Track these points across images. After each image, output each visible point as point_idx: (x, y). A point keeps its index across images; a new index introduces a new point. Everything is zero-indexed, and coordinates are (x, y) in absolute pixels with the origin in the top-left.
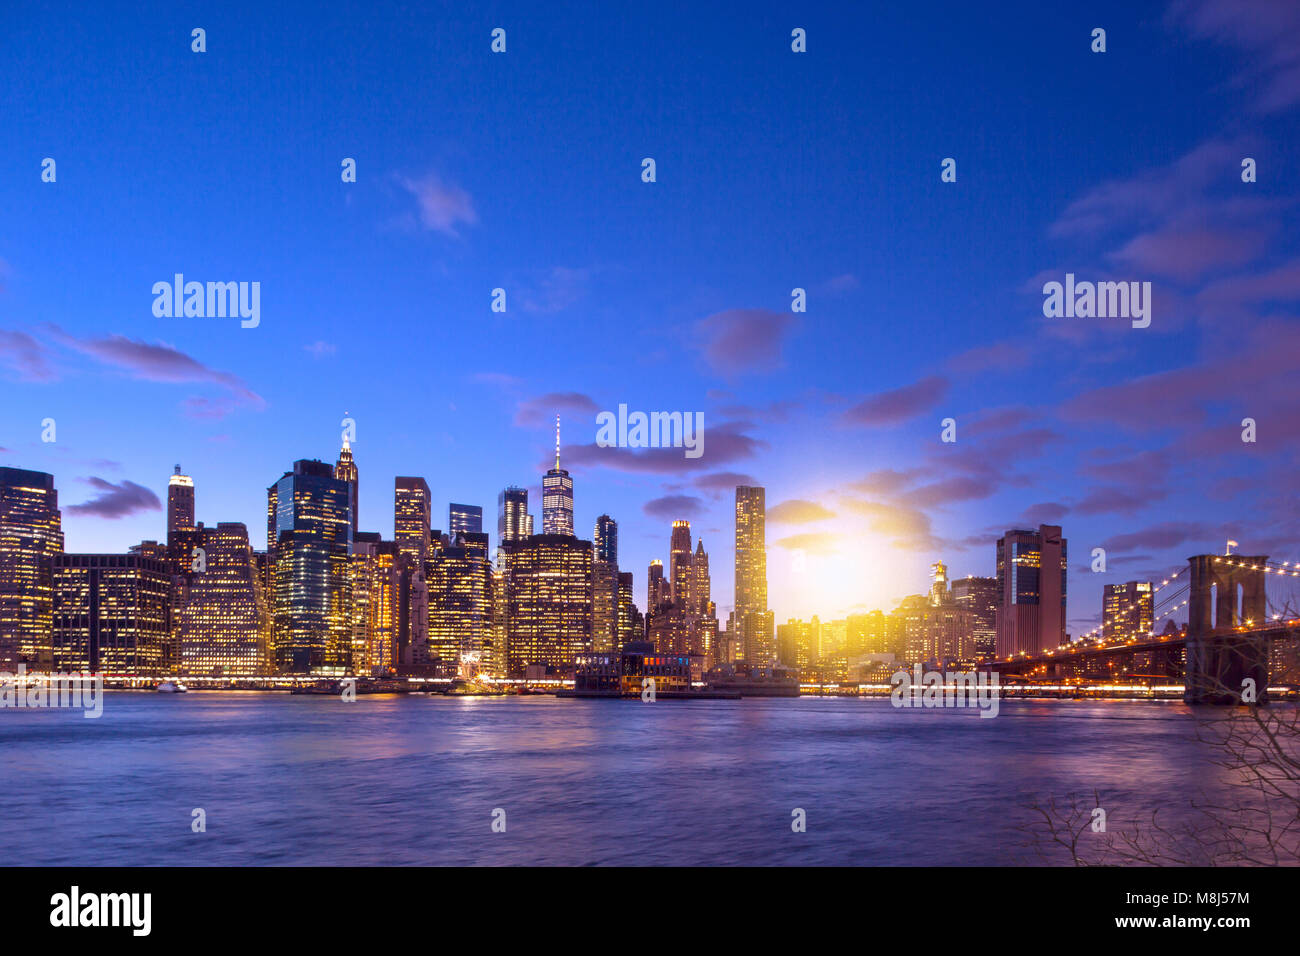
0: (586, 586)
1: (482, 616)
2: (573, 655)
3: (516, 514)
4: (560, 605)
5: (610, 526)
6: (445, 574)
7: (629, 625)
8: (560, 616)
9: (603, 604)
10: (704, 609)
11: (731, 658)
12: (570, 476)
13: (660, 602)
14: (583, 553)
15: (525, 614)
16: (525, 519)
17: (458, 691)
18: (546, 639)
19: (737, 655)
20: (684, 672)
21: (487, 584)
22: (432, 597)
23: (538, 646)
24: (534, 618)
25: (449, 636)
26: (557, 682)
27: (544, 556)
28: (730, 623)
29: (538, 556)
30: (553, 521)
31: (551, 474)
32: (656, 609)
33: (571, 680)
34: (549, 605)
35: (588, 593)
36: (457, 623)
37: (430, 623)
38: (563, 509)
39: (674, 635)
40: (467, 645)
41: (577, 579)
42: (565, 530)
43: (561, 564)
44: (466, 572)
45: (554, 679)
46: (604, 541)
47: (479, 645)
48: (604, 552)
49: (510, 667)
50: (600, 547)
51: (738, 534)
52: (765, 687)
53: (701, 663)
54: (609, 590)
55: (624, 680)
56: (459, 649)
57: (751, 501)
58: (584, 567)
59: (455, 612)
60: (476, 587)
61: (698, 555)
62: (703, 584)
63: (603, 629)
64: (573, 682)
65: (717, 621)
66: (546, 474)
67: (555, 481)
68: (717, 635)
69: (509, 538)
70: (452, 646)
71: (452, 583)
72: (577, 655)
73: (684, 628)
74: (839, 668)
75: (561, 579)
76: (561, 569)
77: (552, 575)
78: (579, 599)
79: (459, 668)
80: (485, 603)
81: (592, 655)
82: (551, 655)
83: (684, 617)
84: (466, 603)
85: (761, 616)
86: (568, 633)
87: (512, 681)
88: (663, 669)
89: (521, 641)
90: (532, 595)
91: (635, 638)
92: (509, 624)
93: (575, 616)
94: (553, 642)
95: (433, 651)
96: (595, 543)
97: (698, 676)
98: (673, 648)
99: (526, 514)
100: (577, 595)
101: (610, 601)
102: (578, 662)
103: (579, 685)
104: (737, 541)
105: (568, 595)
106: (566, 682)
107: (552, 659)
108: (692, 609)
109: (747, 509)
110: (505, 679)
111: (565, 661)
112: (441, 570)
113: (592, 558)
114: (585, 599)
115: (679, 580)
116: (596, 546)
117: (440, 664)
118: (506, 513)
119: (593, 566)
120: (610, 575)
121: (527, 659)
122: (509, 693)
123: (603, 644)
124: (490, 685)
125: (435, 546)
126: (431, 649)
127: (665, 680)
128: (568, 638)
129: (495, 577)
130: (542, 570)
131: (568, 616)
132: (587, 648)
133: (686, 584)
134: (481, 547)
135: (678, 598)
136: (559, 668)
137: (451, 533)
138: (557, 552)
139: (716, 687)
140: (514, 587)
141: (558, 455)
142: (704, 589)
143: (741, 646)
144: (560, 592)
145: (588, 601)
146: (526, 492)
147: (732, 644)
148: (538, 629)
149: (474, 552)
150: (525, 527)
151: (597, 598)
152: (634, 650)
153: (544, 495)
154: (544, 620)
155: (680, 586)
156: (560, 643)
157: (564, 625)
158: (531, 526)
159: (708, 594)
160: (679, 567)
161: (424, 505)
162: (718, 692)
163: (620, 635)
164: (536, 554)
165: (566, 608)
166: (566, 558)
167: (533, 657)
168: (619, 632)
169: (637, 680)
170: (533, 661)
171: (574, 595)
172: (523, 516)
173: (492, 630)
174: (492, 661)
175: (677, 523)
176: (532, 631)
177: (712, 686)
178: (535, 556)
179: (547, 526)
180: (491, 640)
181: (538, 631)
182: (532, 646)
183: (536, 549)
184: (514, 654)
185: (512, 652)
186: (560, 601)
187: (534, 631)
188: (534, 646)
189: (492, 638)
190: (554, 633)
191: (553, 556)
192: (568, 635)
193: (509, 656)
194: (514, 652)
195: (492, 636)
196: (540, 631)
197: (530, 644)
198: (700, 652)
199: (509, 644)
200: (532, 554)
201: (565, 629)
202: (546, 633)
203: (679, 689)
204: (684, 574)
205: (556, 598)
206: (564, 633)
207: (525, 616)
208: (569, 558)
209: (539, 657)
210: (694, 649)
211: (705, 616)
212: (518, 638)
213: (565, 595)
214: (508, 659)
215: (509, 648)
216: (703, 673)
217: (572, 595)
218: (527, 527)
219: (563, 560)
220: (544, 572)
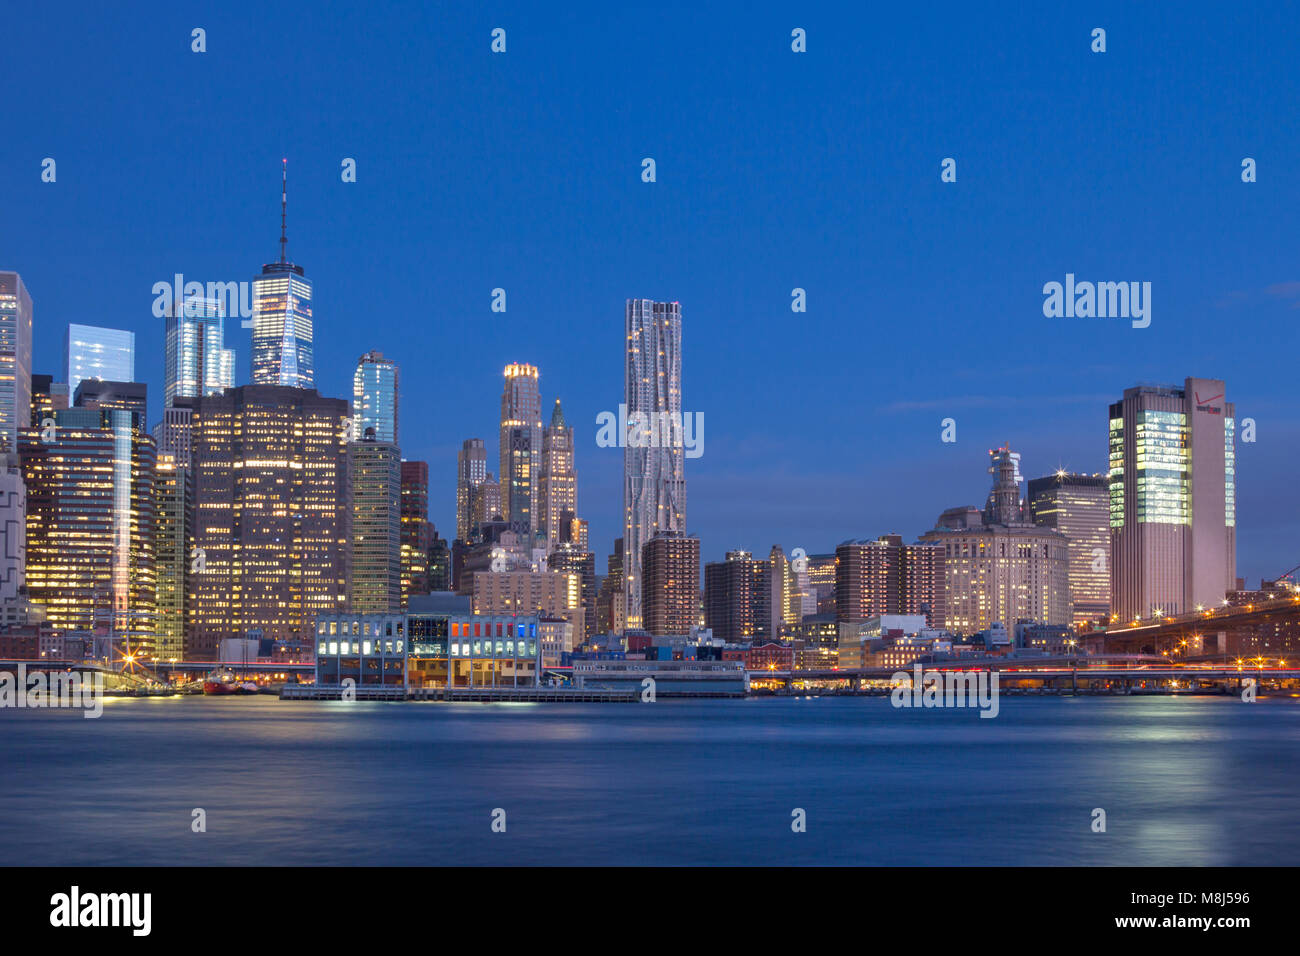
0: (337, 487)
3: (201, 348)
4: (286, 522)
5: (384, 372)
6: (61, 459)
7: (421, 562)
8: (288, 544)
9: (370, 520)
10: (566, 532)
11: (618, 625)
14: (334, 422)
15: (219, 539)
16: (218, 358)
18: (259, 588)
19: (630, 619)
23: (243, 601)
24: (236, 547)
25: (68, 580)
27: (256, 427)
28: (615, 559)
29: (244, 428)
30: (274, 361)
31: (270, 271)
32: (475, 531)
34: (266, 521)
36: (83, 556)
37: (28, 555)
38: (291, 339)
39: (508, 582)
41: (319, 474)
42: (297, 379)
43: (289, 444)
44: (102, 457)
46: (372, 402)
48: (374, 421)
50: (364, 412)
52: (683, 680)
53: (560, 636)
55: (412, 666)
57: (654, 329)
58: (333, 450)
59: (78, 535)
61: (554, 431)
62: (563, 485)
67: (278, 285)
69: (188, 393)
70: (73, 601)
71: (72, 478)
74: (823, 644)
75: (287, 473)
76: (289, 453)
77: (270, 464)
78: (322, 511)
82: (270, 619)
83: (527, 546)
85: (676, 547)
86: (303, 577)
89: (210, 592)
90: (232, 502)
92: (186, 559)
93: (316, 544)
94: (274, 593)
95: (35, 610)
96: (356, 404)
97: (554, 659)
99: (219, 346)
100: (319, 503)
102: (322, 631)
103: (324, 676)
105: (302, 503)
107: (271, 626)
108: (544, 532)
111: (296, 629)
113: (349, 433)
115: (518, 476)
116: (357, 410)
118: (181, 345)
119: (350, 449)
121: (224, 625)
122: (185, 691)
123: (370, 599)
126: (29, 605)
127: (491, 667)
128: (303, 585)
129: (159, 467)
130: (252, 456)
131: (303, 544)
132: (341, 605)
133: (531, 485)
134: (131, 409)
138: (284, 420)
142: (565, 495)
144: (286, 498)
147: (619, 599)
148: (243, 568)
150: (217, 372)
154: (257, 552)
155: (519, 488)
156: (287, 597)
157: (296, 561)
160: (517, 453)
163: (404, 582)
164: (239, 425)
165: (299, 528)
166: (298, 433)
167: (234, 622)
168: (403, 576)
169: (437, 665)
170: (234, 630)
171: (314, 503)
172: (214, 351)
173: (154, 569)
174: (153, 629)
175: (512, 370)
176: (231, 572)
177: (583, 678)
178: (238, 428)
179: (262, 371)
180: (151, 588)
181: (244, 572)
182: (231, 601)
183: (239, 413)
184: (197, 617)
185: (193, 613)
186: (288, 514)
187: (236, 572)
188: (236, 601)
189: (154, 585)
190: (275, 576)
191: (274, 427)
192: (303, 581)
193: (186, 620)
194: (197, 612)
195: (154, 581)
196: (247, 572)
197: (228, 597)
198: (558, 613)
199: (186, 597)
200: (232, 424)
201: (297, 569)
202: (259, 576)
203: (518, 683)
204: (527, 467)
205: (279, 509)
206: (296, 577)
207: (217, 543)
208: (304, 433)
209: (246, 622)
210: (546, 608)
211: (568, 545)
212: (205, 585)
213: (296, 503)
214: (185, 627)
215: (186, 605)
216: (563, 654)
217: (310, 503)
218: (222, 373)
219: (293, 436)
220: (256, 459)
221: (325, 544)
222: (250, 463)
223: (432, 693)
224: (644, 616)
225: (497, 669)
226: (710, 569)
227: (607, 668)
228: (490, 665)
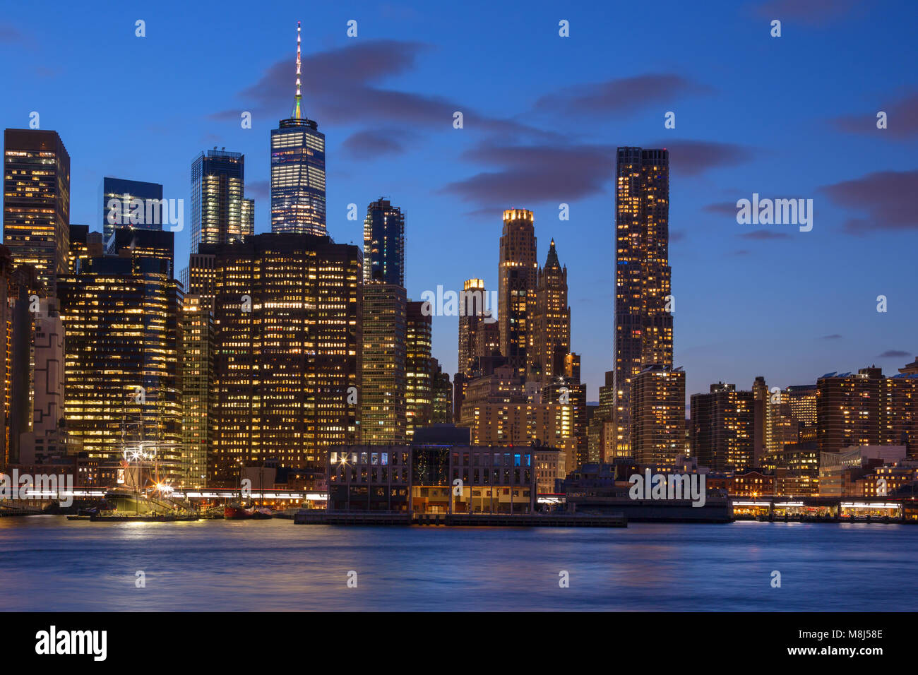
0: (347, 325)
1: (161, 378)
2: (323, 448)
3: (223, 198)
4: (303, 359)
5: (391, 219)
6: (96, 303)
7: (425, 395)
8: (302, 379)
9: (378, 357)
10: (559, 366)
11: (609, 453)
12: (319, 130)
13: (480, 353)
14: (346, 266)
15: (239, 375)
16: (239, 207)
17: (117, 512)
18: (276, 420)
19: (620, 447)
20: (524, 479)
21: (170, 323)
22: (73, 344)
23: (261, 432)
24: (256, 383)
25: (102, 414)
26: (296, 496)
27: (273, 272)
28: (606, 391)
29: (262, 272)
30: (290, 210)
31: (287, 126)
32: (474, 366)
33: (320, 492)
34: (283, 359)
35: (353, 338)
36: (116, 392)
37: (67, 391)
38: (306, 189)
39: (505, 413)
40: (133, 429)
41: (332, 314)
42: (311, 226)
43: (303, 287)
44: (134, 300)
45: (290, 493)
46: (380, 246)
47: (154, 430)
48: (381, 264)
49: (210, 470)
50: (372, 257)
51: (620, 233)
53: (553, 464)
54: (390, 333)
55: (416, 492)
56: (118, 437)
57: (644, 175)
58: (344, 292)
59: (112, 372)
60: (150, 327)
61: (548, 270)
62: (557, 321)
63: (379, 402)
64: (325, 497)
65: (583, 388)
66: (277, 127)
67: (295, 139)
68: (583, 412)
69: (211, 240)
70: (107, 433)
71: (106, 320)
72: (332, 449)
73: (523, 400)
74: (804, 472)
75: (302, 314)
76: (303, 295)
77: (287, 305)
78: (334, 348)
79: (121, 472)
80: (167, 356)
81: (358, 449)
82: (286, 448)
83: (523, 380)
84: (134, 357)
85: (663, 379)
86: (316, 409)
87: (215, 496)
88: (486, 472)
89: (232, 424)
90: (252, 341)
91: (435, 416)
92: (210, 394)
93: (328, 379)
94: (290, 425)
95: (75, 442)
96: (365, 249)
97: (549, 486)
98: (505, 437)
99: (240, 197)
100: (331, 341)
101: (391, 352)
102: (333, 460)
103: (335, 502)
104: (620, 245)
105: (316, 342)
106: (312, 497)
107: (286, 455)
108: (538, 367)
109: (636, 189)
110: (202, 491)
111: (310, 458)
112: (89, 296)
113: (359, 275)
114: (347, 349)
115: (514, 314)
116: (367, 255)
117: (85, 464)
118: (206, 197)
119: (360, 290)
120: (390, 306)
121: (244, 454)
122: (208, 516)
123: (378, 429)
124: (174, 501)
125: (76, 253)
126: (68, 436)
127: (489, 493)
128: (316, 417)
129: (185, 309)
130: (270, 298)
131: (316, 379)
132: (351, 435)
133: (528, 322)
134: (160, 256)
135: (513, 348)
136: (299, 471)
137: (107, 230)
138: (298, 265)
139: (583, 506)
140: (220, 327)
141: (298, 93)
142: (559, 331)
143: (624, 433)
144: (301, 337)
145: (352, 353)
146: (242, 158)
147: (609, 428)
148: (262, 401)
149: (148, 265)
150: (238, 220)
151: (367, 346)
152: (432, 441)
153: (274, 165)
154: (274, 386)
155: (516, 325)
156: (302, 428)
157: (310, 395)
158: (251, 218)
159: (567, 340)
160: (515, 292)
161: (57, 180)
162: (580, 515)
163: (409, 414)
164: (259, 270)
165: (312, 364)
166: (312, 277)
167: (254, 451)
168: (408, 408)
169: (440, 492)
170: (253, 459)
171: (327, 341)
172: (235, 201)
173: (181, 403)
174: (179, 458)
175: (510, 215)
176: (251, 405)
177: (575, 504)
178: (257, 273)
179: (279, 219)
180: (177, 421)
181: (262, 405)
182: (251, 432)
183: (259, 259)
184: (220, 447)
185: (216, 443)
186: (303, 352)
187: (255, 406)
188: (255, 432)
189: (180, 418)
190: (292, 409)
191: (290, 272)
192: (316, 413)
193: (210, 449)
194: (220, 443)
195: (179, 414)
196: (265, 405)
197: (247, 428)
198: (551, 442)
199: (210, 429)
200: (252, 269)
201: (310, 402)
202: (276, 409)
203: (514, 509)
204: (524, 305)
205: (295, 347)
206: (310, 410)
207: (238, 379)
208: (317, 277)
209: (264, 451)
210: (541, 439)
211: (561, 378)
212: (227, 417)
213: (310, 341)
214: (209, 456)
215: (209, 435)
216: (557, 481)
217: (323, 341)
218: (243, 221)
219: (307, 280)
220: (274, 301)
221: (336, 379)
222: (268, 305)
223: (434, 518)
224: (633, 445)
225: (494, 496)
226: (693, 398)
227: (597, 495)
228: (488, 492)
